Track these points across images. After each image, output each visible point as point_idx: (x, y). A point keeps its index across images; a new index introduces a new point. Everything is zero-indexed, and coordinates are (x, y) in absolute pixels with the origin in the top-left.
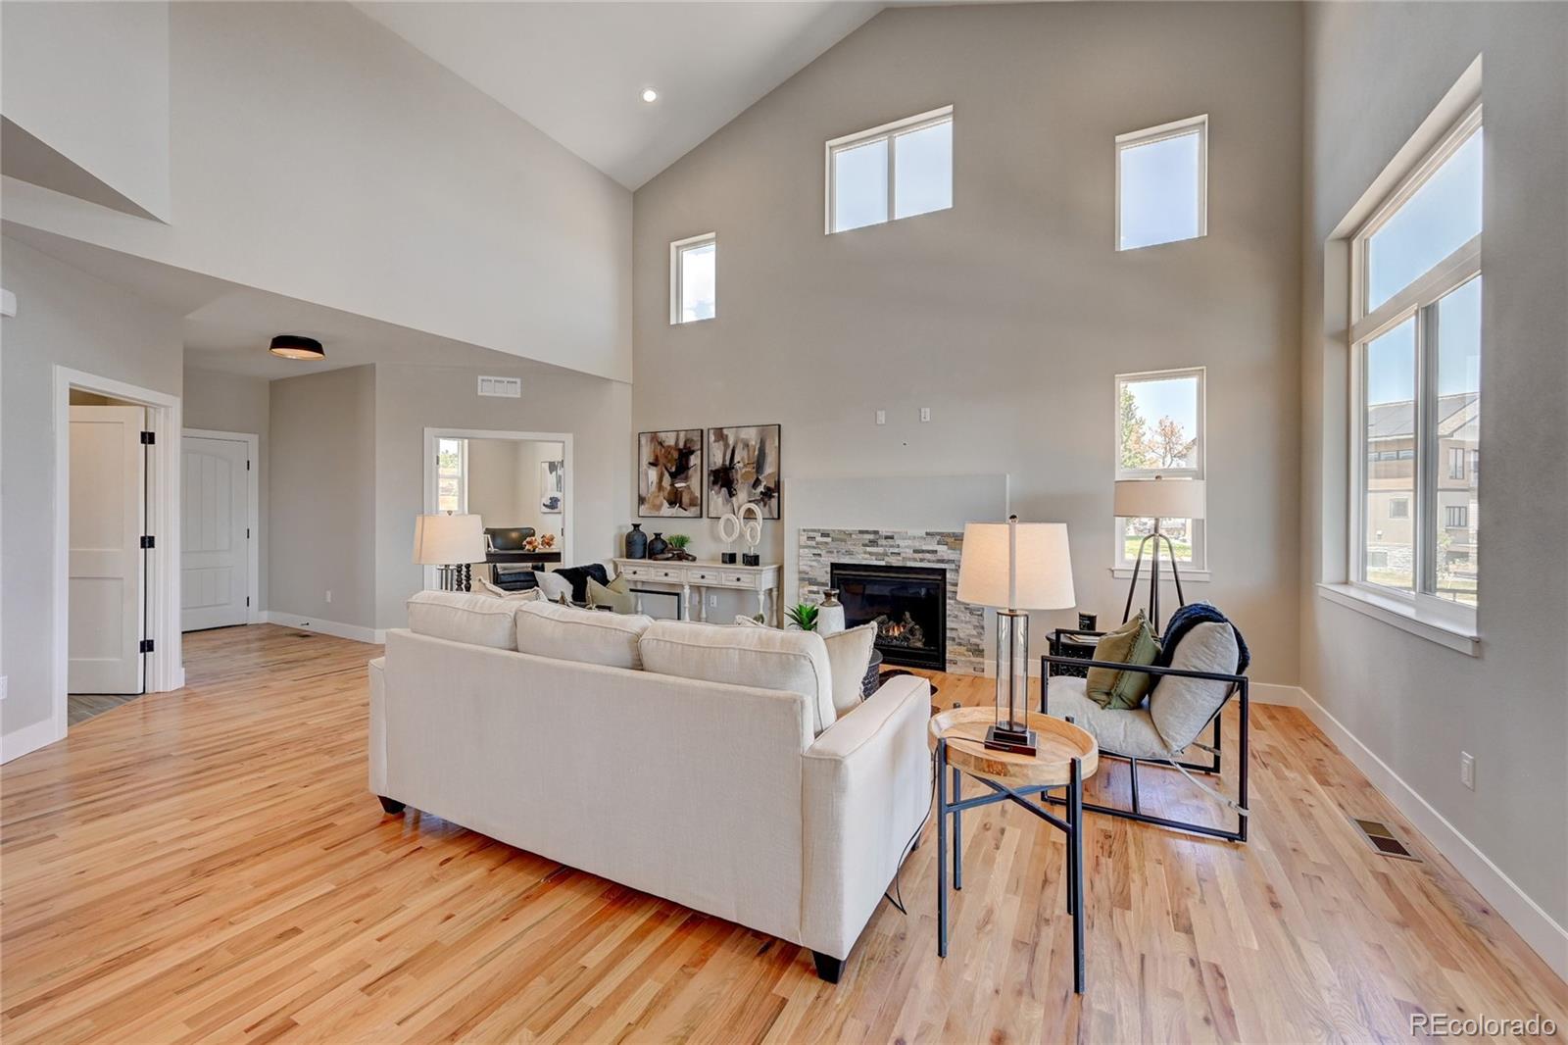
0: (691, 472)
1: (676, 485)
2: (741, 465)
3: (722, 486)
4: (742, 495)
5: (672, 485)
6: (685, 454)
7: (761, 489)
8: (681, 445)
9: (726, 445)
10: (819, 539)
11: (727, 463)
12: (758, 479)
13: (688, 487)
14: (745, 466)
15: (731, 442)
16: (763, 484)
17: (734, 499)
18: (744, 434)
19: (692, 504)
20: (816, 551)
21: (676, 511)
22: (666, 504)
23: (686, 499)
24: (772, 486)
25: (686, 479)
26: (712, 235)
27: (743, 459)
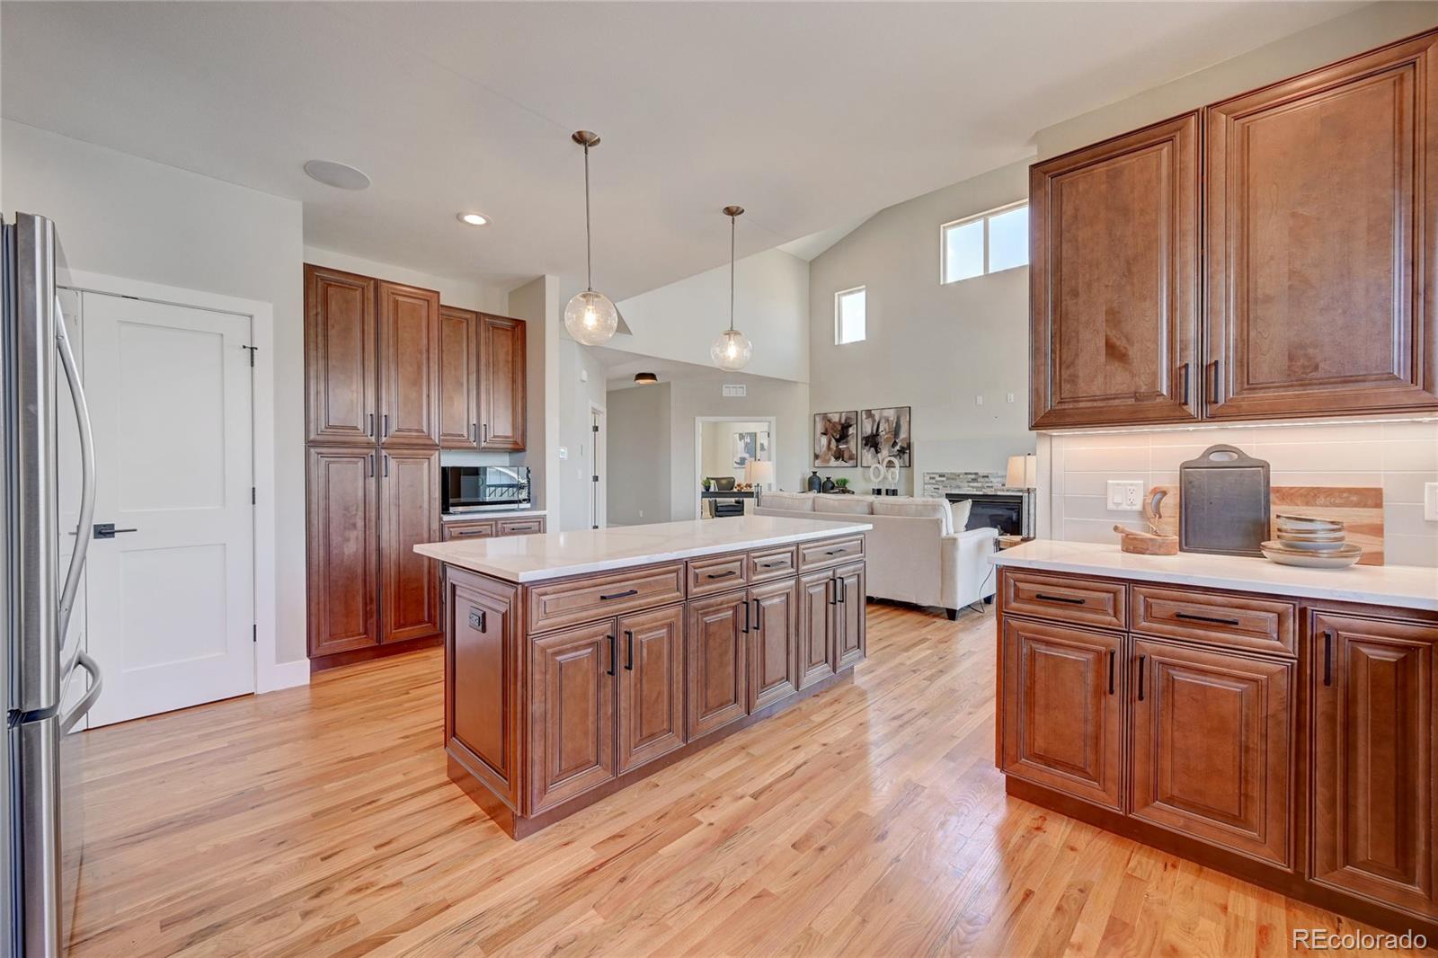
0: (849, 438)
1: (840, 447)
2: (884, 433)
3: (871, 447)
4: (885, 452)
5: (837, 446)
6: (845, 427)
7: (898, 448)
8: (843, 421)
9: (874, 421)
10: (938, 478)
11: (875, 432)
12: (895, 442)
13: (848, 448)
14: (886, 434)
15: (877, 419)
16: (899, 444)
17: (879, 455)
18: (886, 413)
19: (851, 458)
20: (937, 486)
21: (840, 463)
22: (833, 459)
23: (846, 456)
24: (905, 446)
25: (847, 443)
26: (864, 287)
27: (885, 429)
